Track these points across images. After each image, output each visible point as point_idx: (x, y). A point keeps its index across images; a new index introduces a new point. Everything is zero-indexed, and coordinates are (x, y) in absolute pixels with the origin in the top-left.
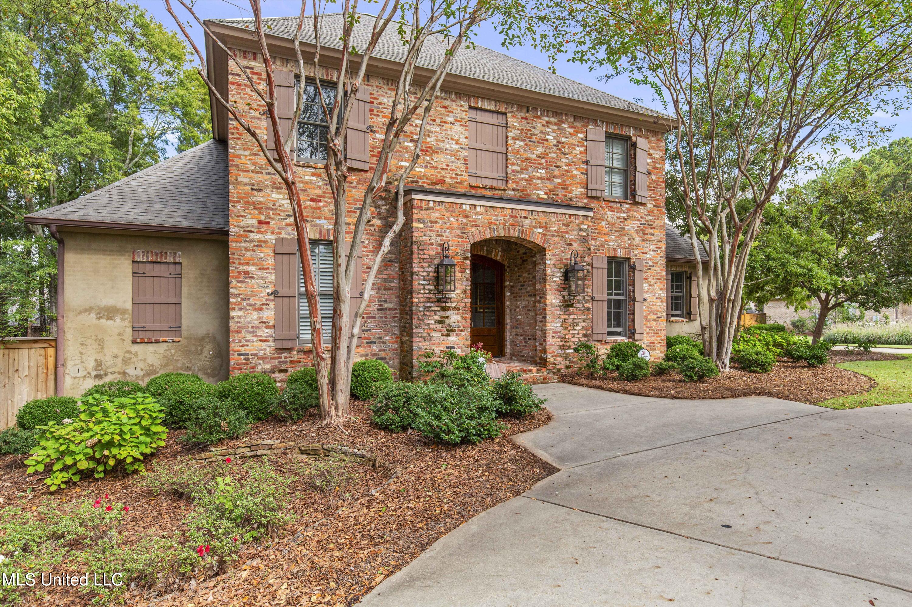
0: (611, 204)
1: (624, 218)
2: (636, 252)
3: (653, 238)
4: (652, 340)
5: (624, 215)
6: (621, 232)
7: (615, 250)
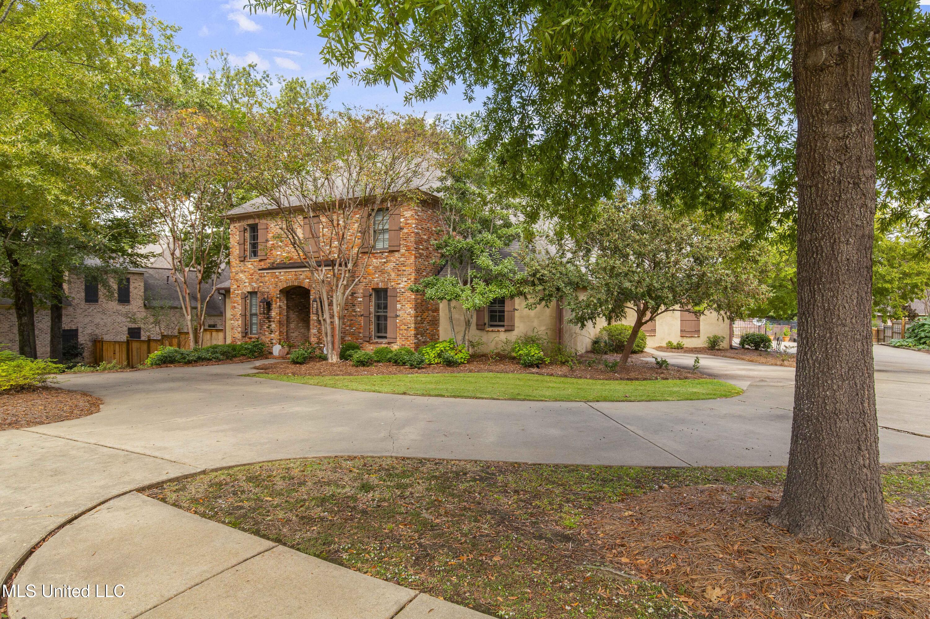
0: (376, 255)
1: (385, 262)
2: (393, 284)
3: (405, 273)
4: (403, 343)
5: (385, 260)
6: (382, 272)
7: (378, 284)
